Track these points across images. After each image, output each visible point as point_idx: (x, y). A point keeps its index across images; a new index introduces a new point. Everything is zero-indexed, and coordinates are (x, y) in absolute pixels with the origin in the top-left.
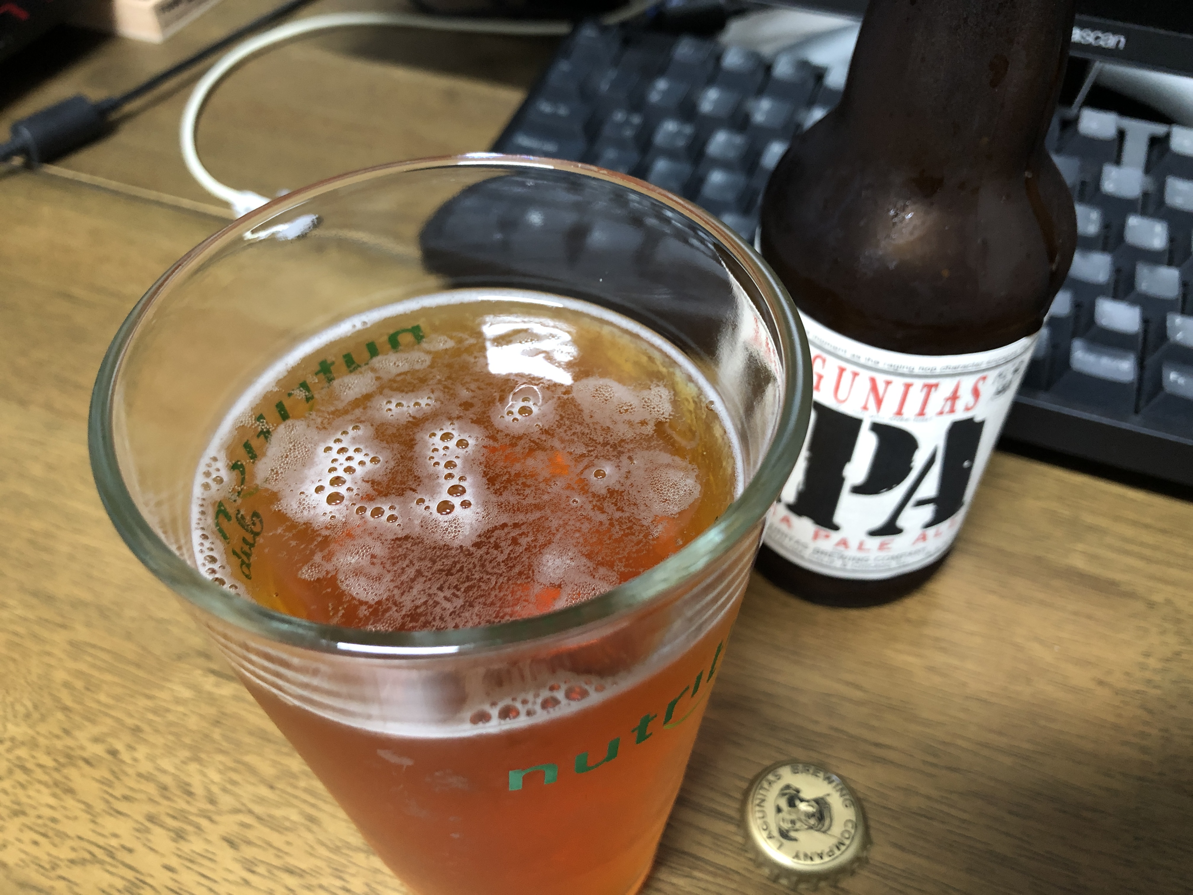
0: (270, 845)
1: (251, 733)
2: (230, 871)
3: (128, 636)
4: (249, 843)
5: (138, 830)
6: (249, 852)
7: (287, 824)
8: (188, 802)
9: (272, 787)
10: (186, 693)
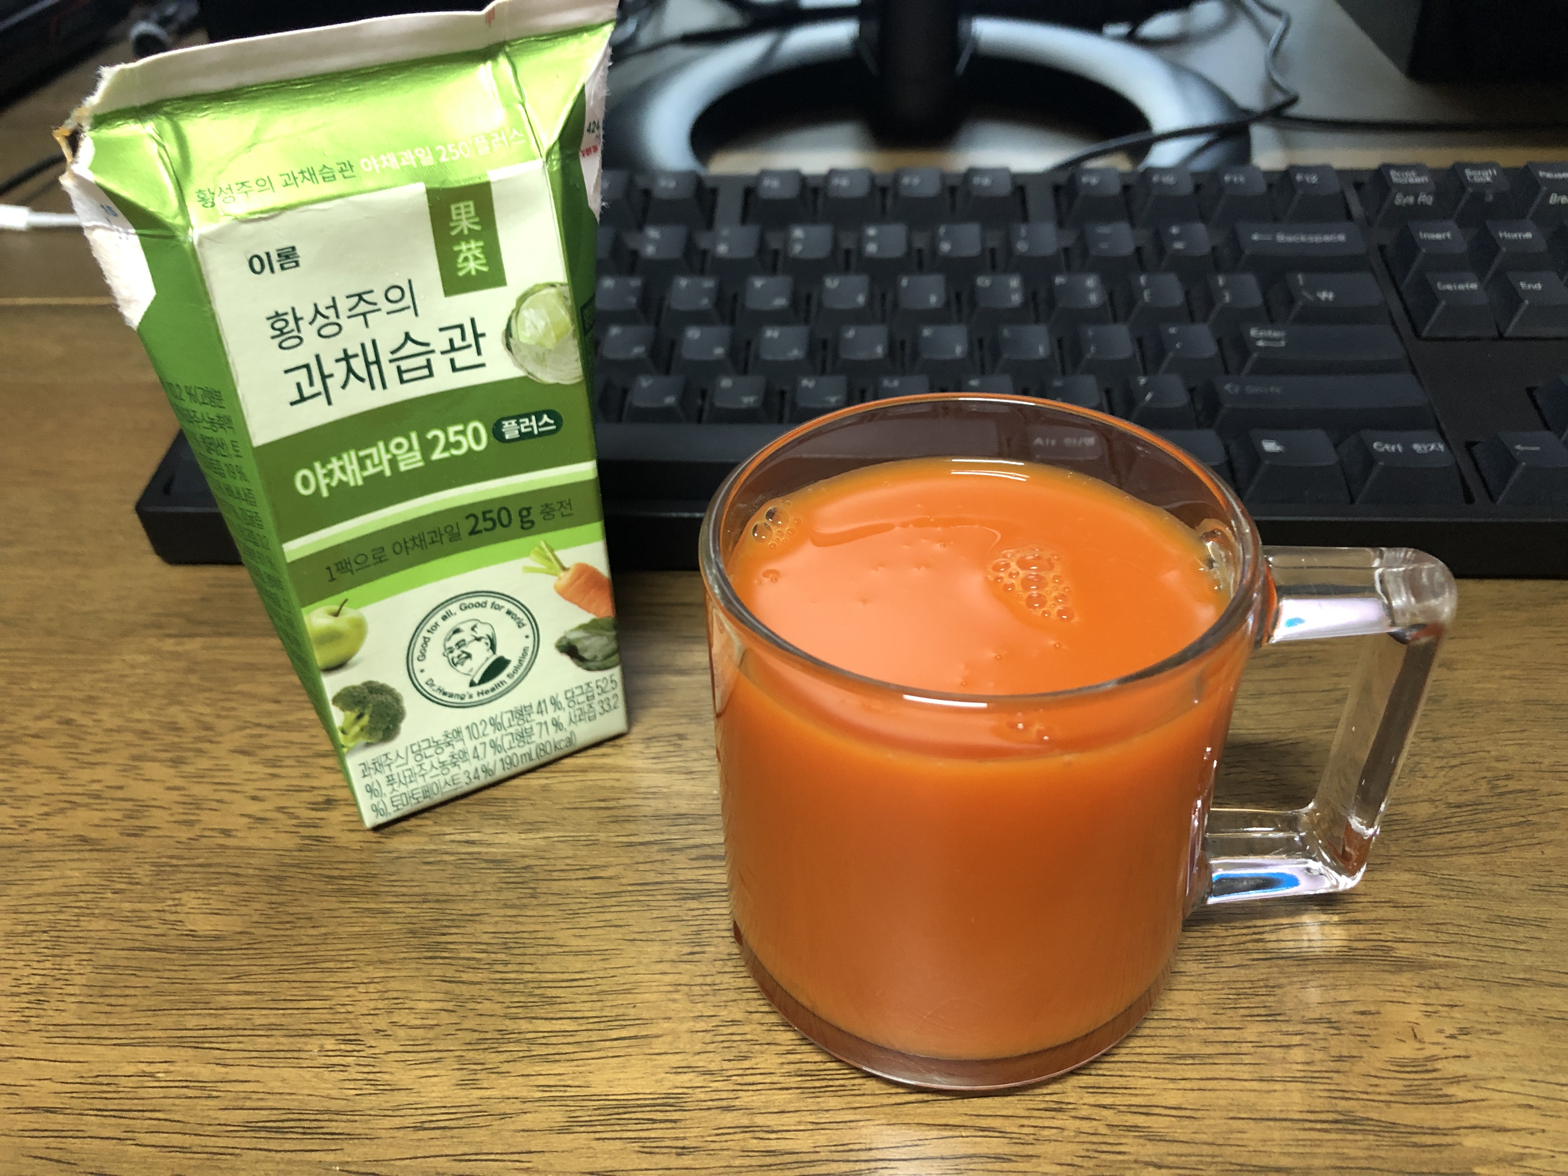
0: (292, 743)
1: (234, 669)
2: (251, 773)
3: (50, 633)
4: (266, 747)
5: (124, 771)
6: (269, 754)
7: (306, 723)
8: (179, 736)
9: (277, 702)
10: (142, 658)
